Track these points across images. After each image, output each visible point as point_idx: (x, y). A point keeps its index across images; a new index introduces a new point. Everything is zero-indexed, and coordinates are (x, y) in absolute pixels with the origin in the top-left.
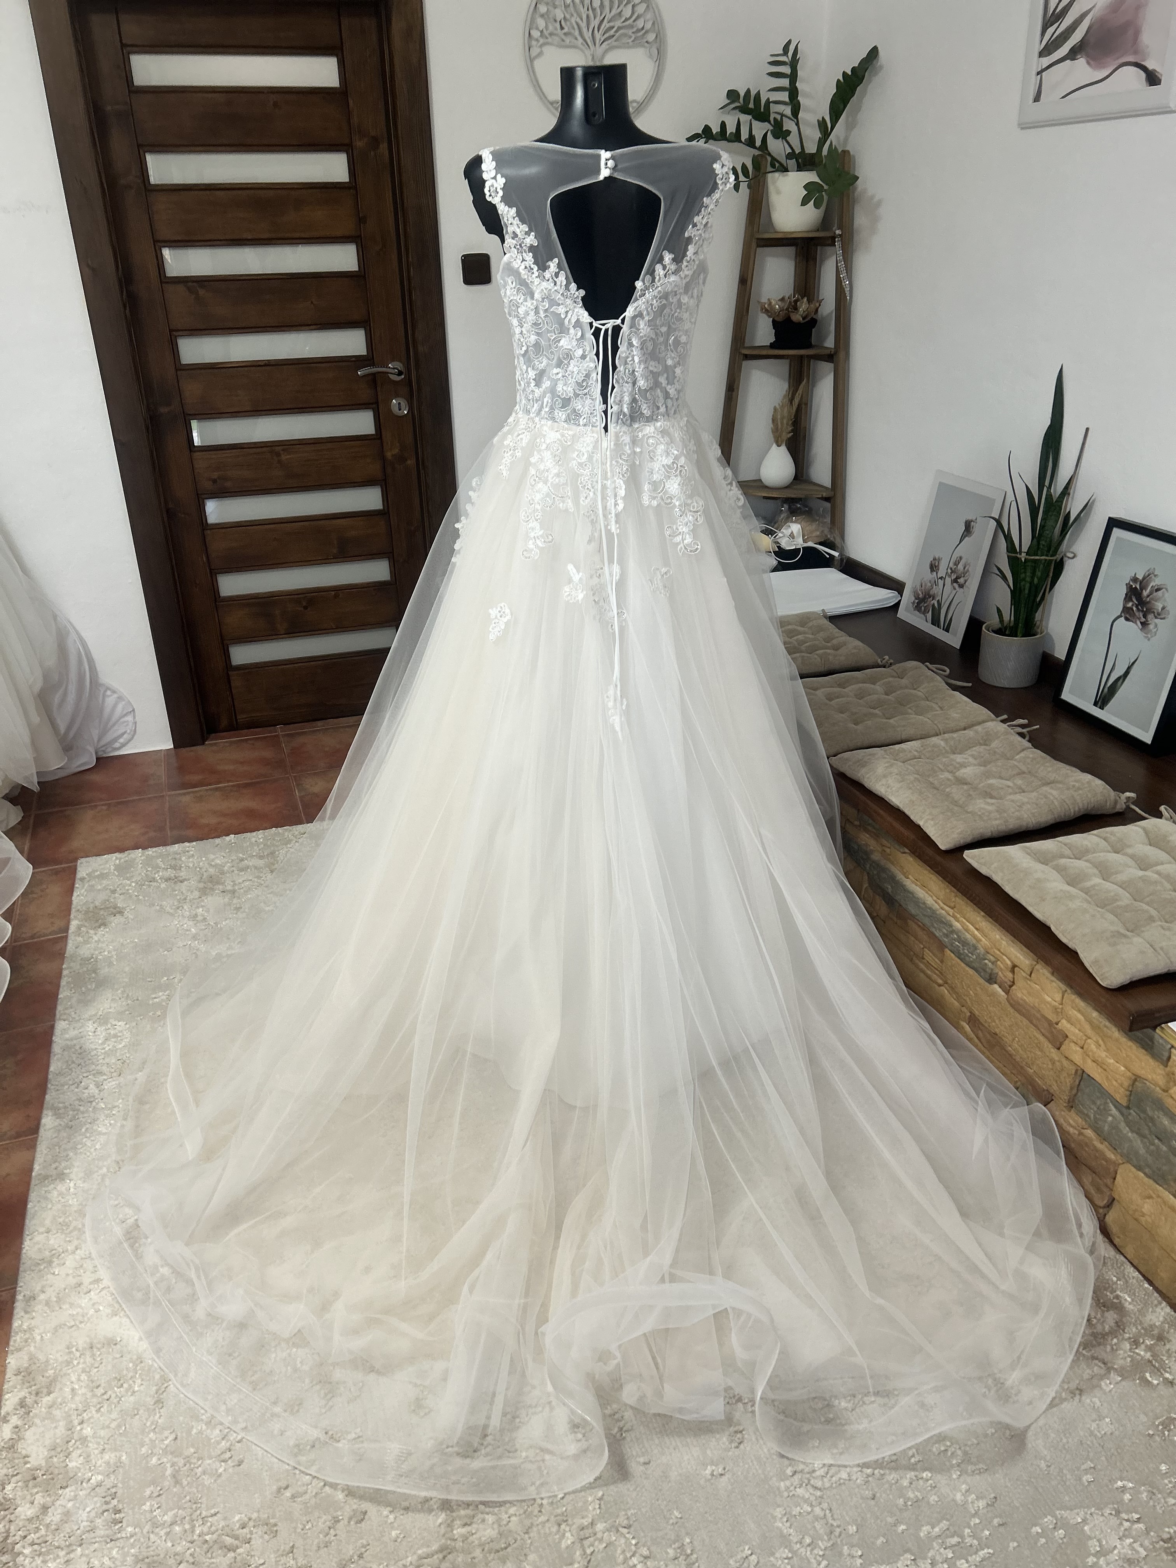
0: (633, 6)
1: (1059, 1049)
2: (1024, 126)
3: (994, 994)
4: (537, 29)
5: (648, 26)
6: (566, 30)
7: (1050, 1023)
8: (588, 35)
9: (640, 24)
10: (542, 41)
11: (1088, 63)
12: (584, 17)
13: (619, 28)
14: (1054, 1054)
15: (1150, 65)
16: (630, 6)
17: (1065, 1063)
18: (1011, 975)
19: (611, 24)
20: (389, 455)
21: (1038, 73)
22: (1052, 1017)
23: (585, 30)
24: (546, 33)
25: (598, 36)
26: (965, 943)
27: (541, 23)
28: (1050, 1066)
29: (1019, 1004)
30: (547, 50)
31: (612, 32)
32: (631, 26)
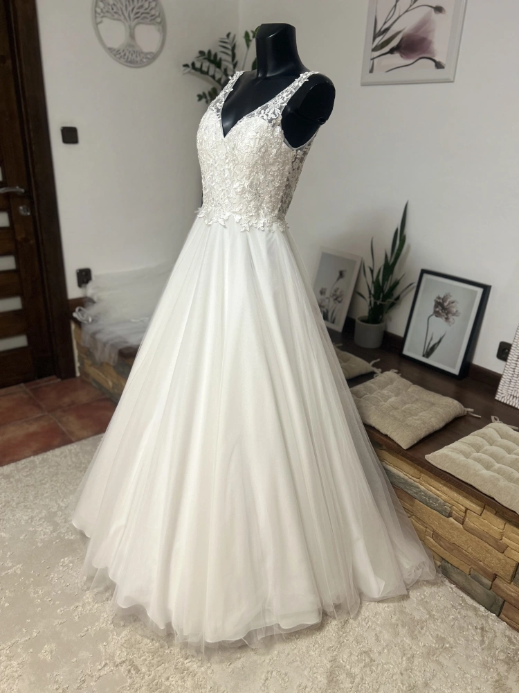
0: (149, 3)
1: (503, 553)
2: (363, 85)
3: (452, 524)
4: (99, 7)
5: (157, 14)
6: (115, 10)
7: (496, 540)
8: (126, 15)
9: (153, 12)
10: (102, 14)
11: (401, 56)
12: (124, 4)
13: (142, 14)
14: (500, 556)
15: (437, 59)
16: (147, 3)
17: (509, 560)
18: (463, 514)
19: (139, 10)
20: (19, 238)
21: (372, 59)
22: (498, 537)
23: (125, 12)
24: (104, 10)
25: (132, 16)
26: (430, 497)
27: (101, 5)
28: (497, 562)
29: (472, 529)
30: (104, 19)
31: (138, 15)
32: (148, 13)
